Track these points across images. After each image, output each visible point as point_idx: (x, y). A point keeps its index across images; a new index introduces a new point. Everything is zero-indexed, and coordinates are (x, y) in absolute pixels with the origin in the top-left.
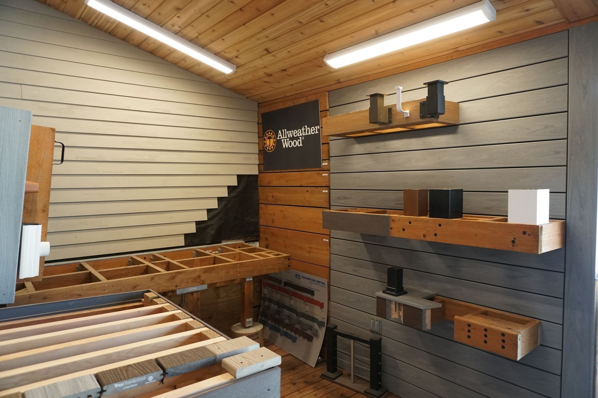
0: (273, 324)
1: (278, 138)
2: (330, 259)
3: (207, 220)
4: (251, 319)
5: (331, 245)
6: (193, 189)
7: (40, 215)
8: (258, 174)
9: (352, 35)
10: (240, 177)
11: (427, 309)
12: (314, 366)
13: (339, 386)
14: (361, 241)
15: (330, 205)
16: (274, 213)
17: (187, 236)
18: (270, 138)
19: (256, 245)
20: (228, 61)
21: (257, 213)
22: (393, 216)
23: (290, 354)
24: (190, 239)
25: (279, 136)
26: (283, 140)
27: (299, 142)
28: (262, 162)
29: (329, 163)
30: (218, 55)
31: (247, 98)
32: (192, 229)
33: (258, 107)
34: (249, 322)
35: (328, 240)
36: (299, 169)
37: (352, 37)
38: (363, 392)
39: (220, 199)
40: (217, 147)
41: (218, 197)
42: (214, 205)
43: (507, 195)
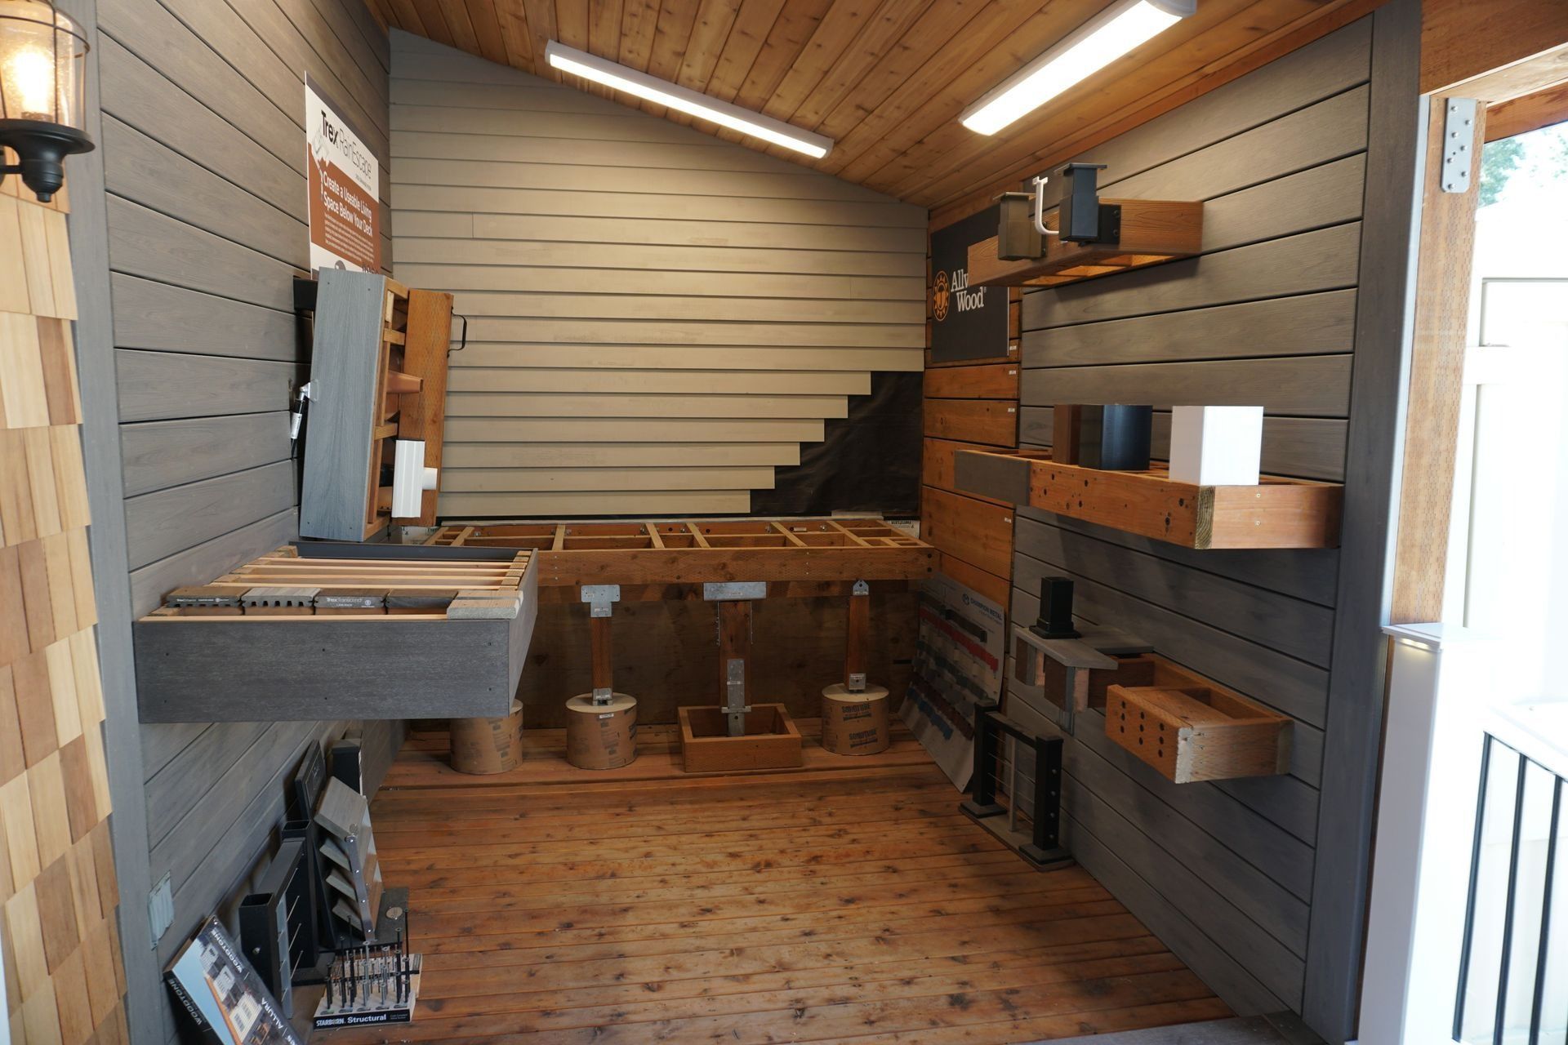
0: (926, 700)
1: (952, 290)
2: (1012, 563)
3: (799, 464)
4: (861, 676)
5: (1017, 530)
6: (771, 400)
7: (429, 429)
8: (922, 369)
9: (979, 65)
10: (878, 377)
11: (1080, 668)
12: (962, 790)
13: (981, 830)
14: (1056, 523)
15: (1018, 442)
16: (941, 459)
17: (756, 494)
18: (941, 289)
19: (912, 527)
20: (814, 131)
21: (916, 458)
22: (1034, 463)
23: (934, 763)
24: (762, 501)
25: (954, 284)
26: (958, 294)
27: (980, 297)
28: (929, 345)
29: (1019, 346)
30: (790, 123)
31: (902, 200)
32: (767, 481)
33: (929, 219)
34: (857, 681)
35: (1010, 521)
36: (977, 359)
37: (981, 70)
38: (1017, 848)
39: (830, 423)
40: (828, 312)
41: (825, 419)
42: (817, 434)
43: (1170, 418)
